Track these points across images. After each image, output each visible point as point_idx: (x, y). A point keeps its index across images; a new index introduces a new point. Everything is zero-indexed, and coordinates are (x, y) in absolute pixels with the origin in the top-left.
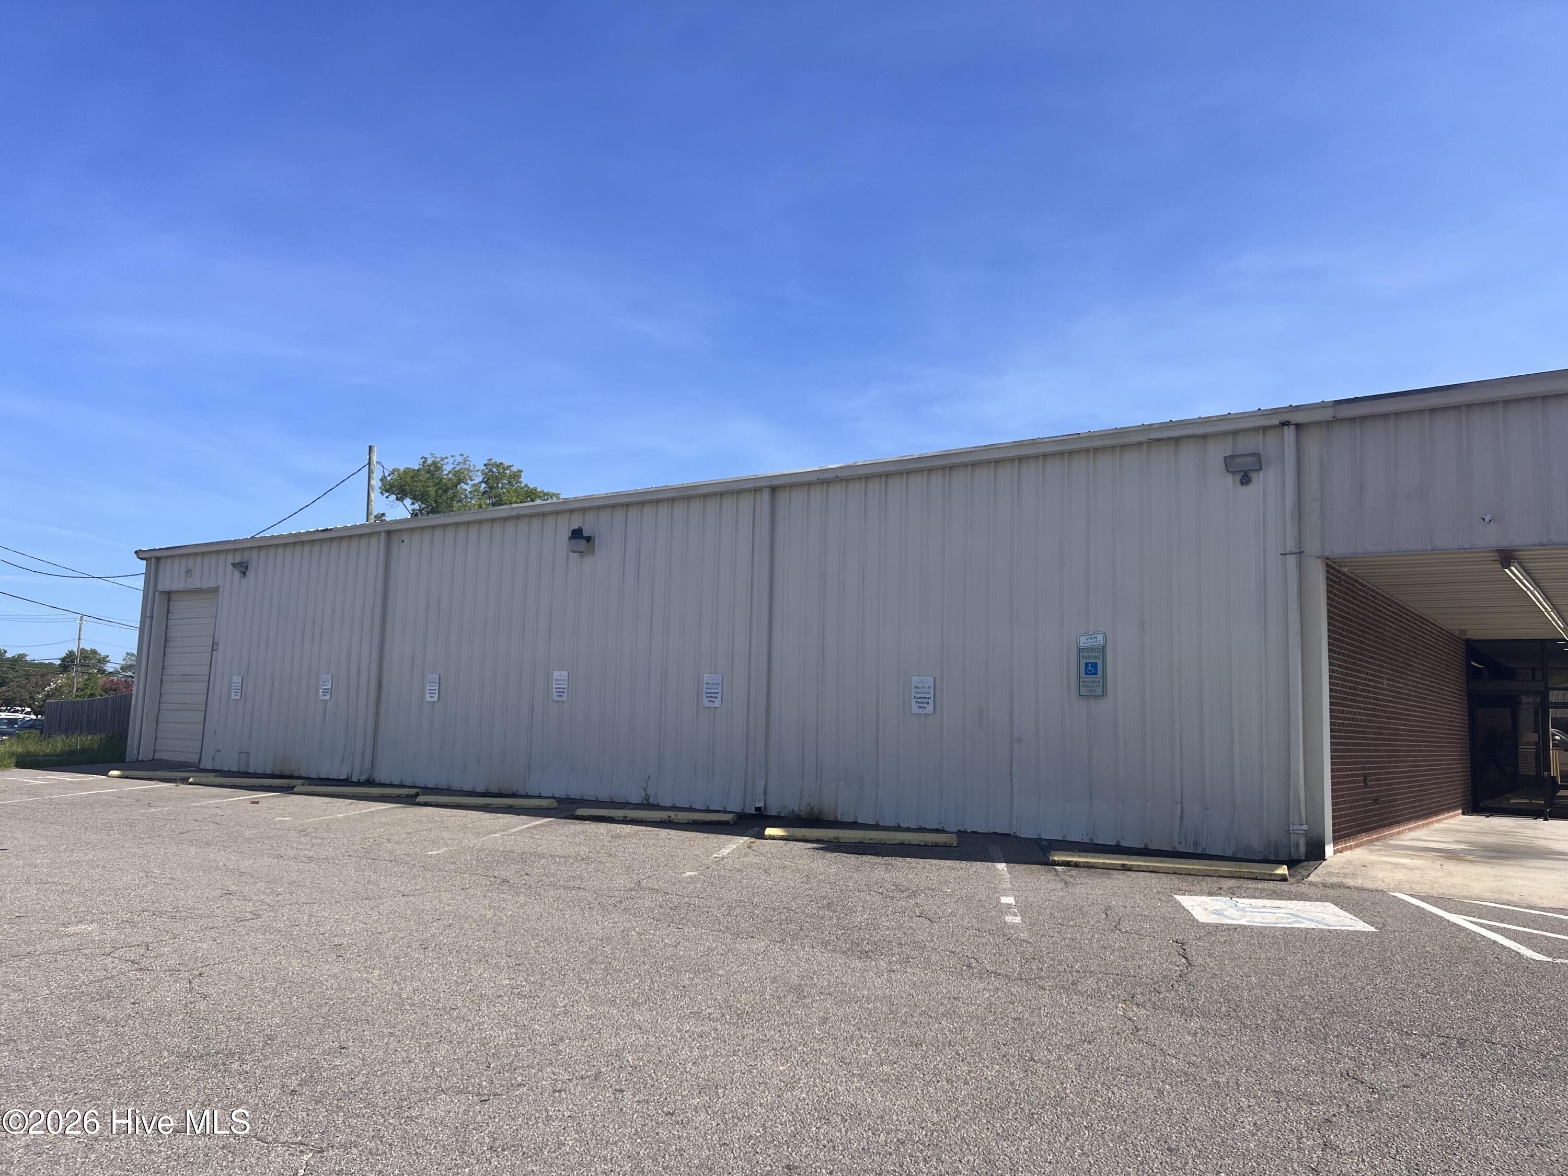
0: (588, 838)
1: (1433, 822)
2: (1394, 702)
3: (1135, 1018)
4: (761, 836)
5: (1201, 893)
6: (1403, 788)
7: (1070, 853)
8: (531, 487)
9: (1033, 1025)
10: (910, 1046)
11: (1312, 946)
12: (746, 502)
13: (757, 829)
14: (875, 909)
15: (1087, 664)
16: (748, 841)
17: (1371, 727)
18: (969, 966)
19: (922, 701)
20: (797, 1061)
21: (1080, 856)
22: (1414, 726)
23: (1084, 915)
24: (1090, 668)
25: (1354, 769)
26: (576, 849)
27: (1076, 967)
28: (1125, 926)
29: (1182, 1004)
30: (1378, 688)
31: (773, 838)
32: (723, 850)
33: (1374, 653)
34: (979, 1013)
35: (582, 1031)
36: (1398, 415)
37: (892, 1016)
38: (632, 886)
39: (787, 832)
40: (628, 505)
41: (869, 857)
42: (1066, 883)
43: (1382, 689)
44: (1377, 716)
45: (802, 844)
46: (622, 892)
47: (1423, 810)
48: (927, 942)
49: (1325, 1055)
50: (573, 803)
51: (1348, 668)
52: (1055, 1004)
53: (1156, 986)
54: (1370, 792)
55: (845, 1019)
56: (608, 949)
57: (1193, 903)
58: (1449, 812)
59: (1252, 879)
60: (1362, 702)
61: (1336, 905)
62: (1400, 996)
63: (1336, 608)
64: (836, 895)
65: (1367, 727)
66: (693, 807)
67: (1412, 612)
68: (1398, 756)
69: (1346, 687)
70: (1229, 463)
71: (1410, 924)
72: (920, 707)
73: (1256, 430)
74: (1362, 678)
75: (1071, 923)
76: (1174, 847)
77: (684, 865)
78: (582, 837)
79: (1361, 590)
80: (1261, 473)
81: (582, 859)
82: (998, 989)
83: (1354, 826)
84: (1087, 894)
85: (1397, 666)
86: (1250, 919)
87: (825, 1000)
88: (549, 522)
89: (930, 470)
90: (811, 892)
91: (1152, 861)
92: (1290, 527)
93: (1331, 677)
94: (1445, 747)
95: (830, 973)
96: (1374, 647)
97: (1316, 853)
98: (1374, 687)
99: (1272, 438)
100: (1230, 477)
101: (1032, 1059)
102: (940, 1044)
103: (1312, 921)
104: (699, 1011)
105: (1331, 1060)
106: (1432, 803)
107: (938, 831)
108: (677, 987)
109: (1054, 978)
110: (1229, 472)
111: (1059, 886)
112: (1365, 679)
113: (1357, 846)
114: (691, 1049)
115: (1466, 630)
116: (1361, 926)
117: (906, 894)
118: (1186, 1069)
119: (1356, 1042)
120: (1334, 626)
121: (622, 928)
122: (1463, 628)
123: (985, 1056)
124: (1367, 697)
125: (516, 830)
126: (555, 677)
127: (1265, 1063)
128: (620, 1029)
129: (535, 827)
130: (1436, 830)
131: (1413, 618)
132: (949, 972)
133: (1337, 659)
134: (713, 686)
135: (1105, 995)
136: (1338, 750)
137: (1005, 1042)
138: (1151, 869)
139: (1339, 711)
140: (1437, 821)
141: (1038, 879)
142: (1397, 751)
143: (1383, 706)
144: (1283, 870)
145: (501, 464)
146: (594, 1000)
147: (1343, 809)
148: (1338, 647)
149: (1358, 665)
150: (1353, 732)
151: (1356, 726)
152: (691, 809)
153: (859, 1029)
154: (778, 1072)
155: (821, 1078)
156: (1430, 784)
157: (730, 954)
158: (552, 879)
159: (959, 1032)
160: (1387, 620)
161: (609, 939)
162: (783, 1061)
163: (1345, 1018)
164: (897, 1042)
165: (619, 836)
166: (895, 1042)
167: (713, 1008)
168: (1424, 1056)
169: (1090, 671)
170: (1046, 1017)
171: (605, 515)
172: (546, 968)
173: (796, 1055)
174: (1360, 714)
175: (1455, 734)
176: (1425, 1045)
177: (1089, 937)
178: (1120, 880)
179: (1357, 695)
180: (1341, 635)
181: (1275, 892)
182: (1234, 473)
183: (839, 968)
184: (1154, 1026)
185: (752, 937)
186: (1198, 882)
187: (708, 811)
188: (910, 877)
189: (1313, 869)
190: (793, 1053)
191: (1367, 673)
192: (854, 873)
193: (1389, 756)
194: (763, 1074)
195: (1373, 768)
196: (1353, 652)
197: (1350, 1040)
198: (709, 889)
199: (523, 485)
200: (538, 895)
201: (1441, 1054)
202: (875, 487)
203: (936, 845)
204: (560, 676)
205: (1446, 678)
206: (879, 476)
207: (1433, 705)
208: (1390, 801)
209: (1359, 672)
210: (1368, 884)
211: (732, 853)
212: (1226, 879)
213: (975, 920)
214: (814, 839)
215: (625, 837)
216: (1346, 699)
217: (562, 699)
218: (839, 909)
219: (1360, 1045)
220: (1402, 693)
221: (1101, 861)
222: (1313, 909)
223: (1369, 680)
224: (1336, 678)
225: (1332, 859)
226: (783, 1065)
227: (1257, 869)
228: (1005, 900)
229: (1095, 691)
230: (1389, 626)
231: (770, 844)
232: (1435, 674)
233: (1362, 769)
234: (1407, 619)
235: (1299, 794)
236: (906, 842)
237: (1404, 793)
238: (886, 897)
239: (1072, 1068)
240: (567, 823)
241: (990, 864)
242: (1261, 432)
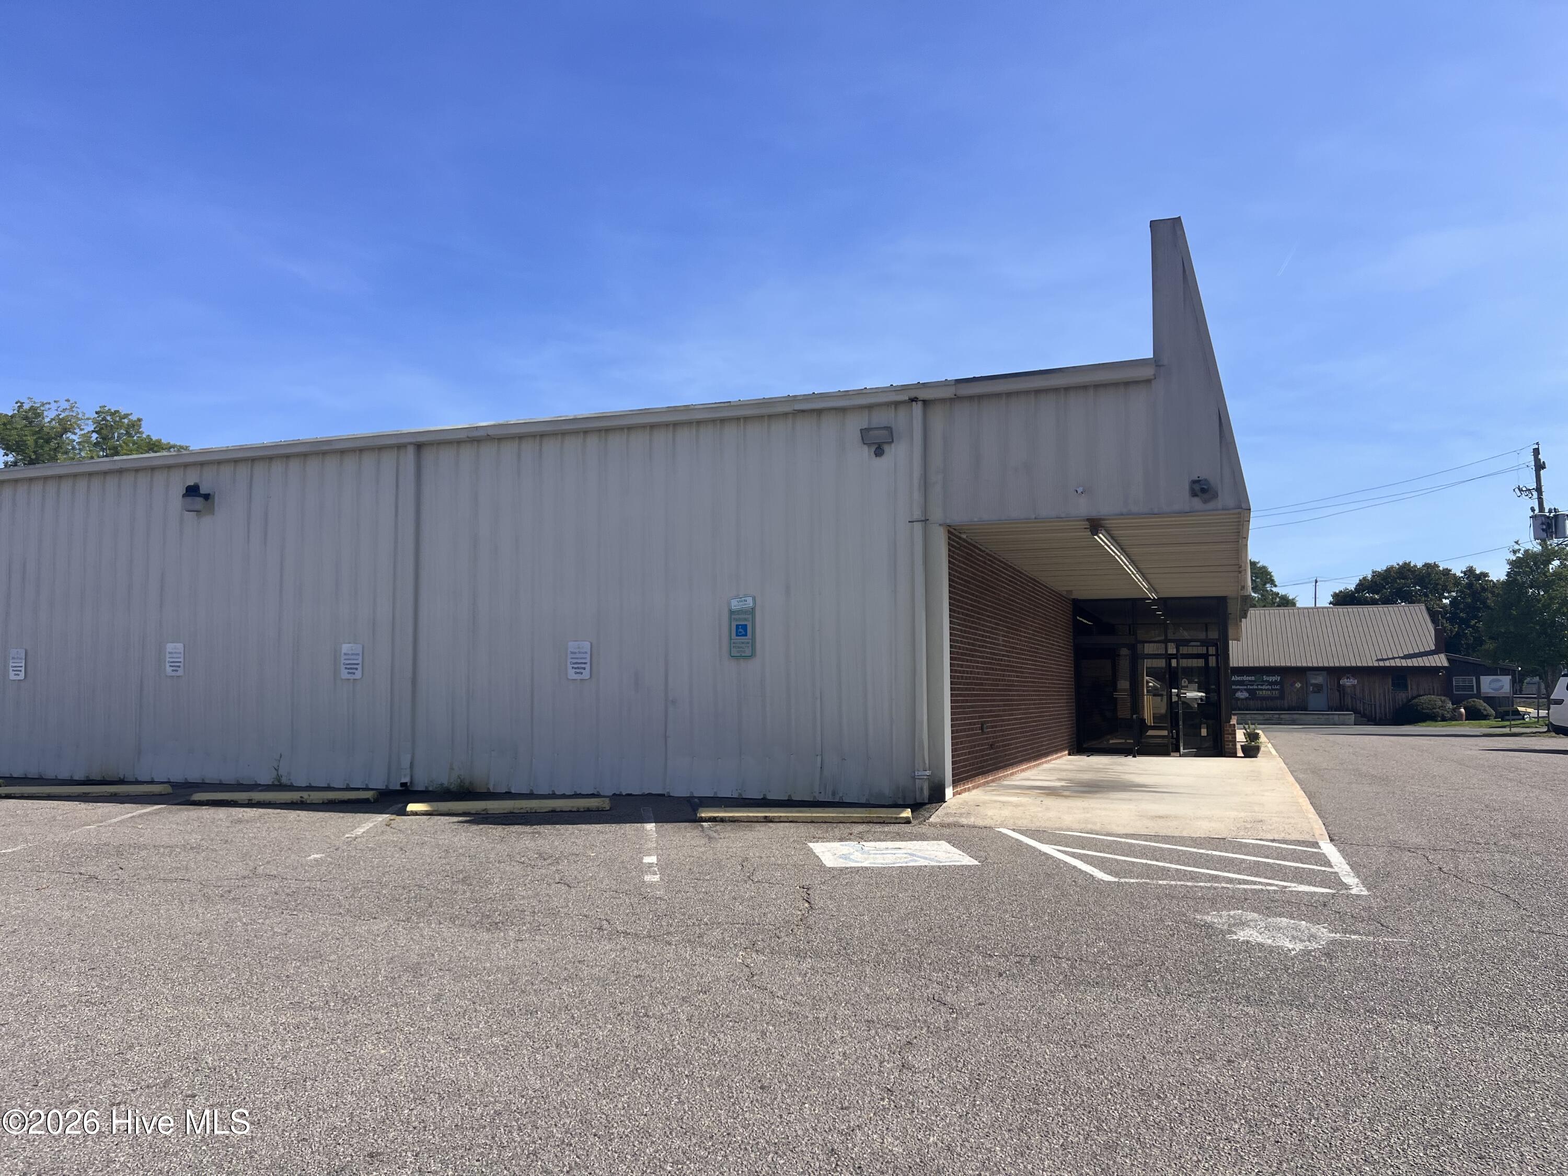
0: (202, 825)
1: (1043, 763)
2: (1008, 656)
3: (752, 965)
4: (403, 812)
5: (834, 839)
6: (1016, 733)
7: (715, 809)
8: (154, 438)
9: (654, 981)
10: (526, 1014)
11: (922, 882)
12: (388, 459)
13: (400, 805)
14: (513, 879)
15: (737, 626)
16: (388, 819)
17: (987, 679)
18: (600, 929)
19: (579, 667)
20: (401, 1043)
21: (726, 811)
22: (1026, 677)
23: (721, 868)
24: (740, 630)
25: (972, 718)
26: (186, 837)
27: (705, 920)
28: (758, 876)
29: (799, 947)
30: (994, 644)
31: (415, 814)
32: (357, 829)
33: (991, 612)
34: (601, 975)
35: (157, 1035)
36: (1009, 395)
37: (511, 986)
38: (246, 873)
39: (431, 806)
40: (253, 460)
41: (516, 827)
42: (710, 838)
43: (998, 644)
44: (993, 669)
45: (447, 818)
46: (233, 881)
47: (1033, 753)
48: (562, 908)
49: (916, 983)
50: (189, 787)
51: (966, 626)
52: (679, 957)
53: (777, 931)
54: (987, 739)
55: (462, 994)
56: (205, 944)
57: (824, 849)
58: (1056, 753)
59: (880, 823)
60: (980, 657)
61: (949, 843)
62: (990, 922)
63: (956, 571)
64: (474, 867)
65: (984, 679)
66: (332, 785)
67: (1025, 575)
68: (1012, 705)
69: (965, 643)
70: (865, 435)
71: (1008, 856)
72: (576, 673)
73: (888, 404)
74: (980, 635)
75: (708, 877)
76: (815, 797)
77: (310, 848)
78: (196, 824)
79: (979, 555)
80: (893, 445)
81: (192, 848)
82: (625, 949)
83: (972, 770)
84: (728, 847)
85: (1012, 624)
86: (872, 861)
87: (442, 977)
88: (160, 478)
89: (586, 432)
90: (448, 867)
91: (791, 812)
92: (917, 496)
93: (951, 634)
94: (1054, 695)
95: (454, 948)
96: (991, 607)
97: (938, 797)
98: (991, 643)
99: (902, 412)
100: (866, 448)
101: (646, 1015)
102: (557, 1010)
103: (926, 858)
104: (300, 1001)
105: (922, 986)
106: (1042, 746)
107: (593, 796)
108: (279, 977)
109: (682, 932)
110: (864, 444)
111: (703, 842)
112: (983, 636)
113: (974, 788)
114: (284, 1042)
115: (1071, 591)
116: (968, 861)
117: (549, 861)
118: (791, 1009)
119: (945, 968)
120: (955, 588)
121: (227, 920)
122: (1069, 589)
123: (600, 1017)
124: (984, 652)
125: (116, 820)
126: (168, 650)
127: (863, 996)
128: (204, 1029)
129: (140, 816)
130: (1044, 770)
131: (1026, 580)
132: (579, 936)
133: (957, 618)
134: (353, 657)
135: (728, 945)
136: (957, 701)
137: (622, 1001)
138: (790, 819)
139: (958, 665)
140: (1046, 762)
141: (684, 837)
142: (1011, 700)
143: (999, 660)
144: (907, 813)
145: (116, 412)
146: (178, 1000)
147: (962, 754)
148: (958, 606)
149: (976, 623)
150: (971, 684)
151: (974, 679)
152: (329, 788)
153: (474, 1003)
154: (378, 1057)
155: (423, 1057)
156: (1041, 729)
157: (347, 938)
158: (150, 872)
159: (577, 995)
160: (1003, 582)
161: (208, 932)
162: (386, 1044)
163: (940, 947)
164: (512, 1012)
165: (240, 821)
166: (510, 1013)
167: (316, 997)
168: (1000, 975)
169: (740, 632)
170: (667, 971)
171: (226, 470)
172: (126, 970)
173: (401, 1037)
174: (977, 667)
175: (1063, 684)
176: (1004, 965)
177: (722, 889)
178: (762, 831)
179: (976, 651)
180: (961, 596)
181: (898, 834)
182: (869, 445)
183: (464, 942)
184: (769, 971)
185: (375, 918)
186: (832, 829)
187: (348, 789)
188: (556, 843)
189: (934, 810)
190: (398, 1034)
191: (984, 631)
192: (497, 844)
193: (1005, 705)
194: (360, 1060)
195: (989, 716)
196: (972, 611)
197: (940, 966)
198: (334, 871)
199: (144, 436)
200: (131, 891)
201: (1015, 971)
202: (528, 447)
203: (588, 810)
204: (174, 648)
205: (1055, 634)
206: (533, 436)
207: (1043, 658)
208: (1005, 746)
209: (977, 629)
210: (980, 823)
211: (368, 832)
212: (856, 825)
213: (615, 882)
214: (460, 812)
215: (248, 822)
216: (965, 654)
217: (178, 674)
218: (475, 882)
219: (949, 970)
220: (1016, 648)
221: (745, 815)
222: (929, 848)
223: (986, 637)
224: (955, 635)
225: (952, 800)
226: (384, 1048)
227: (884, 813)
228: (647, 860)
229: (744, 652)
230: (1005, 588)
231: (411, 820)
232: (1045, 630)
233: (980, 717)
234: (1021, 582)
235: (923, 743)
236: (558, 809)
237: (1017, 738)
238: (527, 866)
239: (683, 1020)
240: (180, 810)
241: (639, 825)
242: (893, 407)
